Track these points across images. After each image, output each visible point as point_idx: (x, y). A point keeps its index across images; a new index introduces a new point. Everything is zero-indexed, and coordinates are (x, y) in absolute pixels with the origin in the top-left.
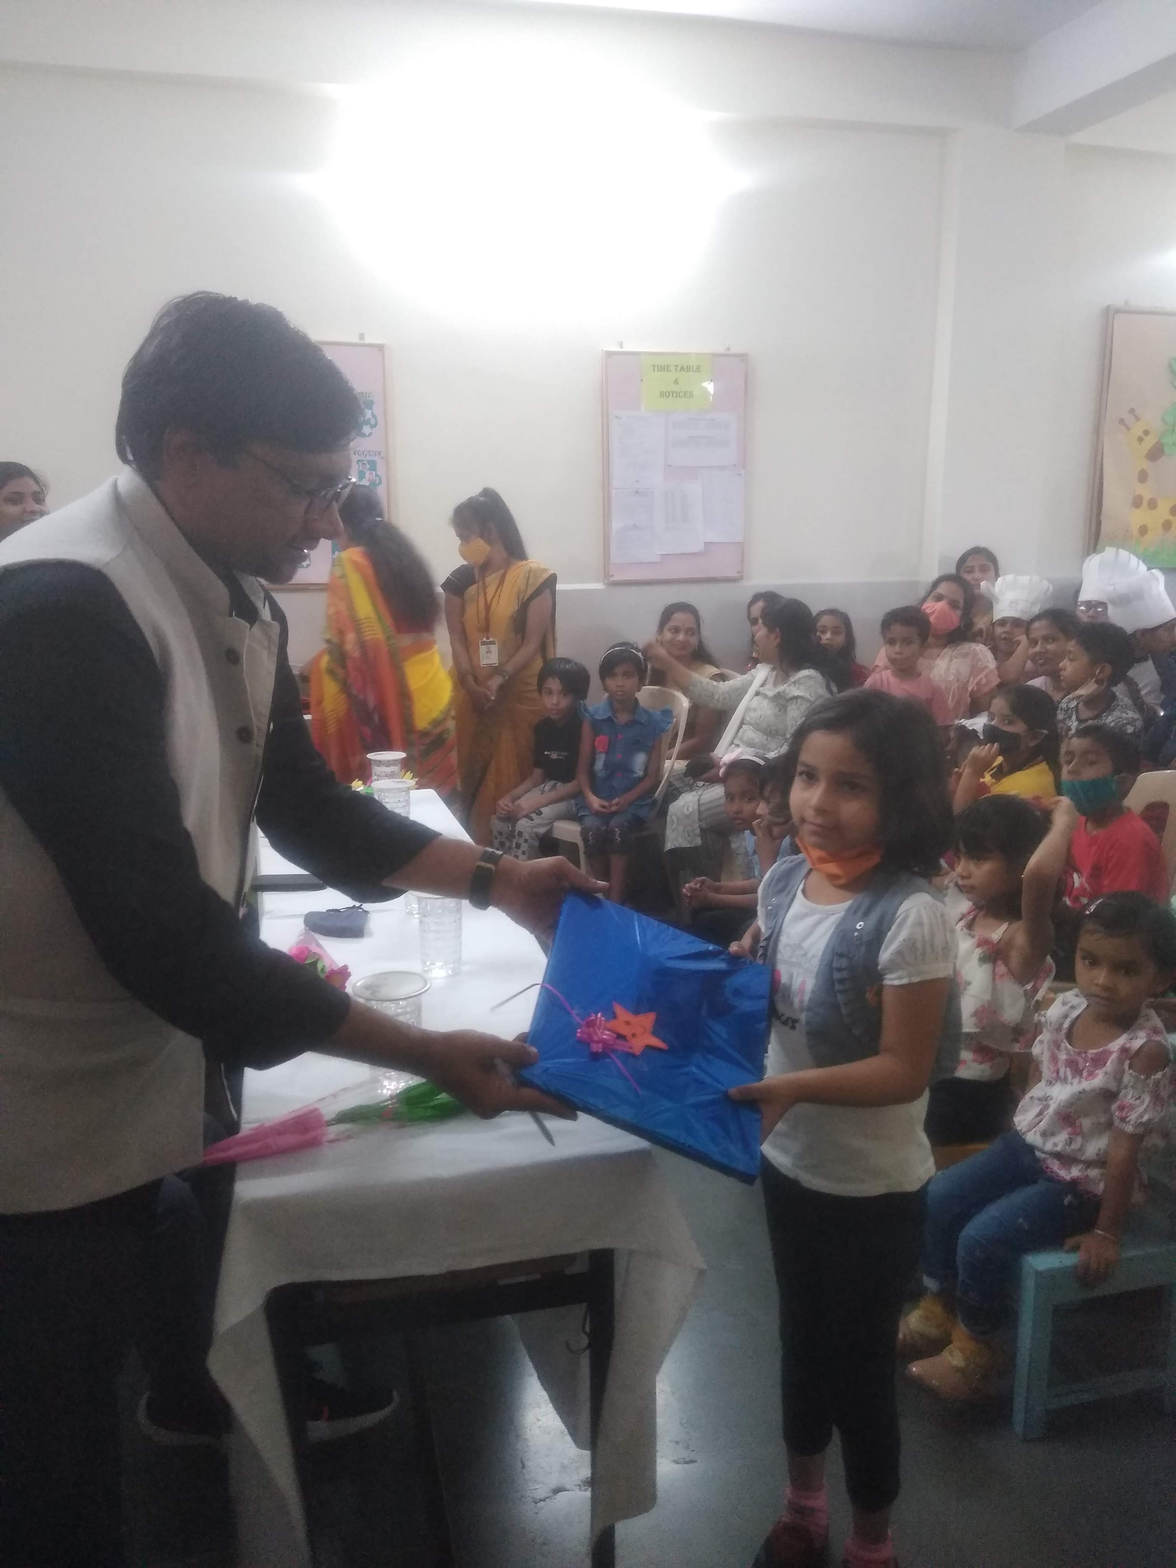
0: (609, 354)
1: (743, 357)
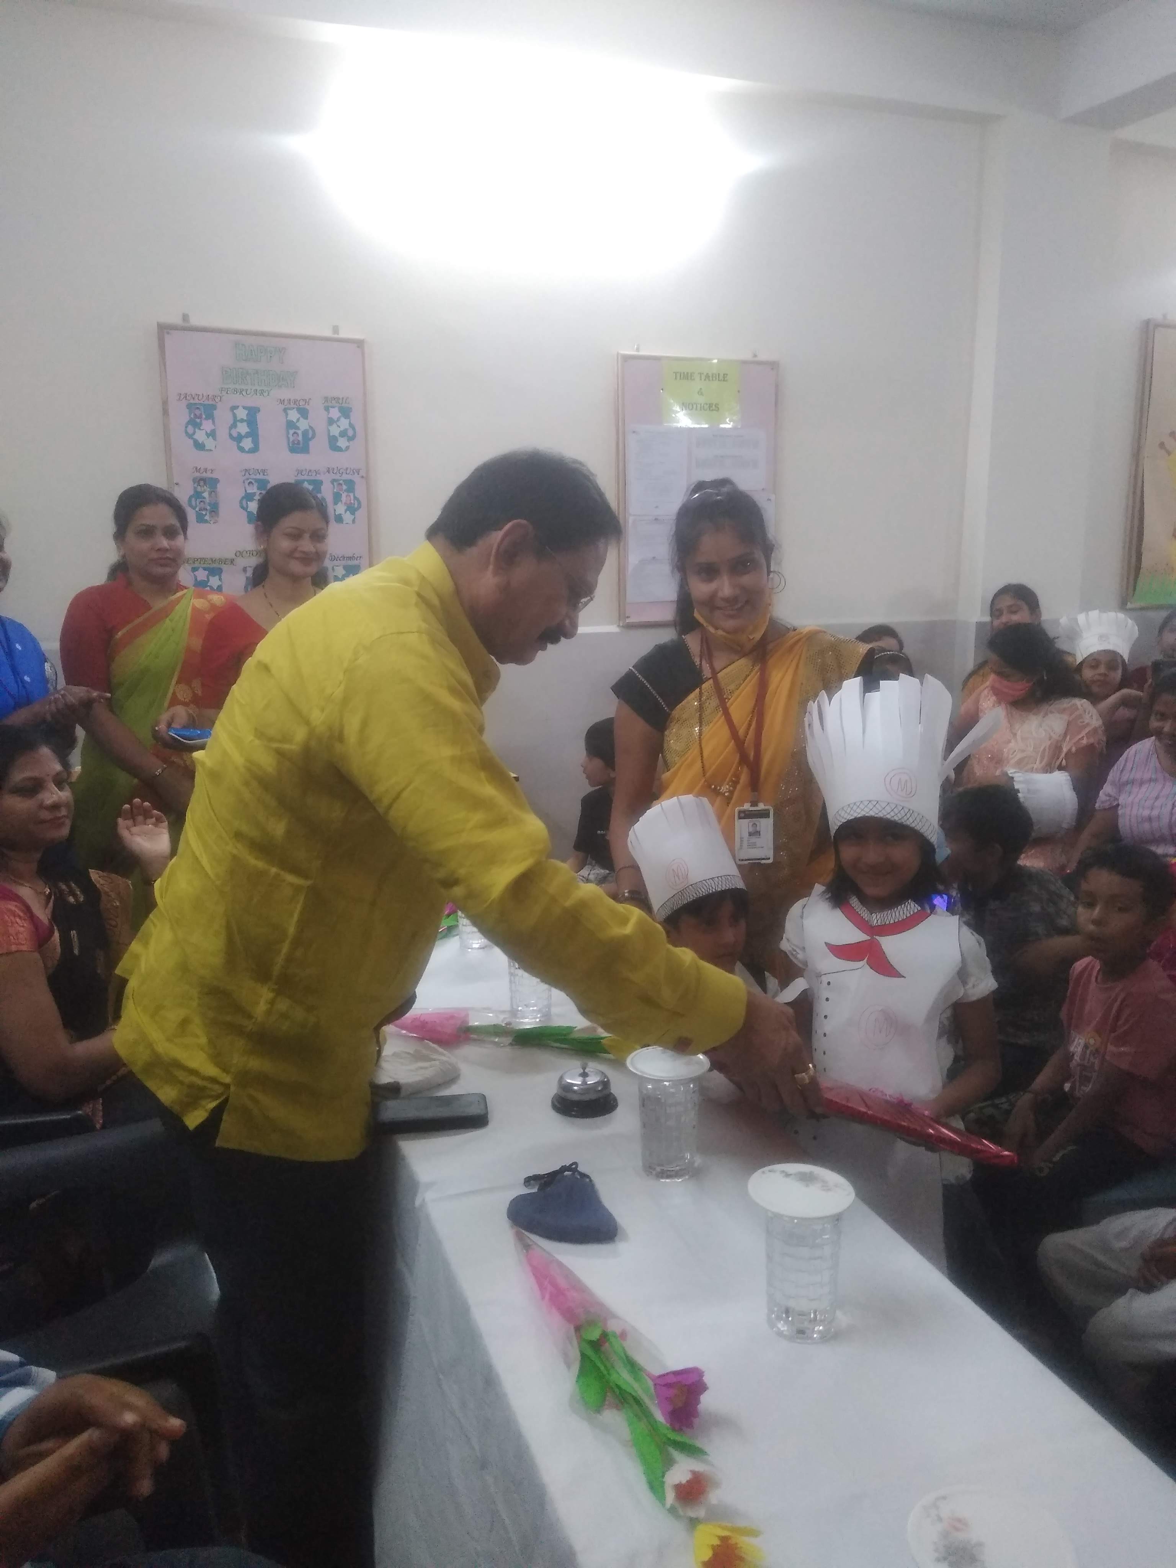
0: (626, 358)
1: (773, 365)
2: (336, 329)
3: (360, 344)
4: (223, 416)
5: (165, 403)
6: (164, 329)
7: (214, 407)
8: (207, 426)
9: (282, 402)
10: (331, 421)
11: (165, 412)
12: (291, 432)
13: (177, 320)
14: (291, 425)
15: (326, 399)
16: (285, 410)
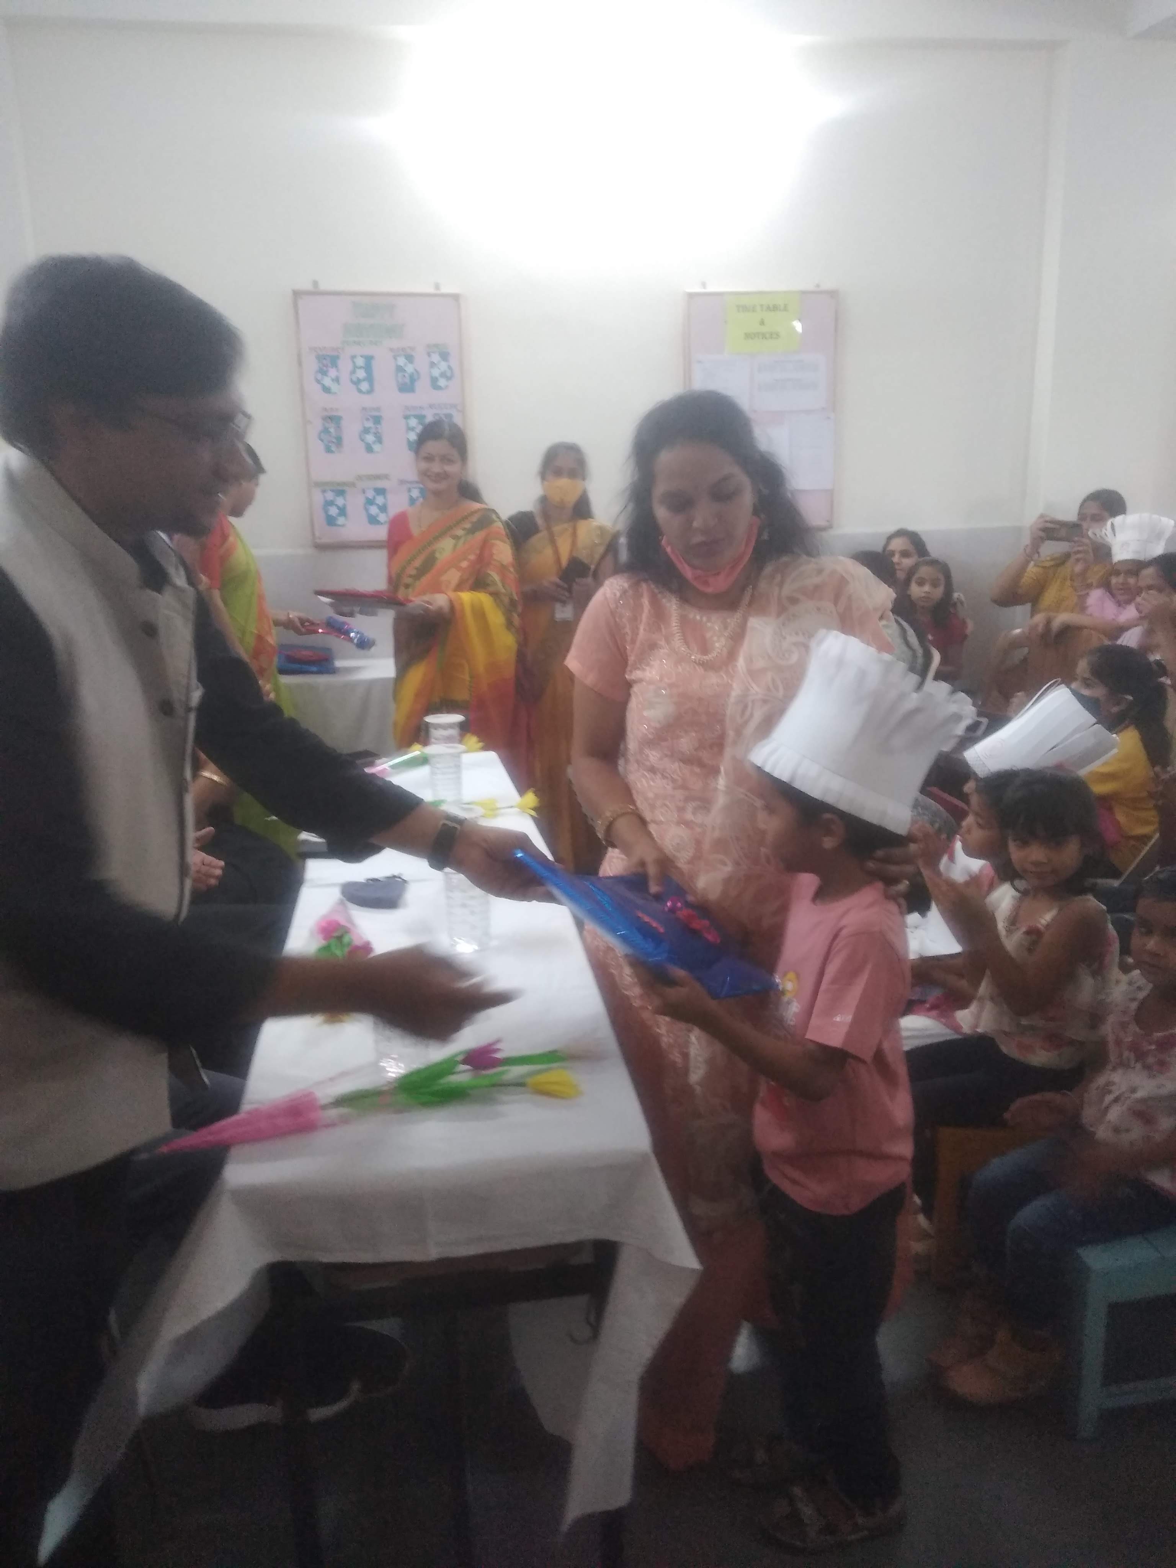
0: (691, 296)
1: (833, 294)
2: (437, 286)
3: (456, 297)
4: (345, 365)
5: (299, 356)
6: (297, 294)
7: (338, 357)
8: (333, 373)
9: (391, 350)
10: (433, 365)
11: (300, 363)
12: (400, 374)
13: (308, 286)
14: (400, 369)
15: (429, 346)
16: (395, 358)
